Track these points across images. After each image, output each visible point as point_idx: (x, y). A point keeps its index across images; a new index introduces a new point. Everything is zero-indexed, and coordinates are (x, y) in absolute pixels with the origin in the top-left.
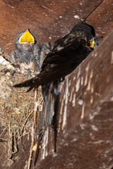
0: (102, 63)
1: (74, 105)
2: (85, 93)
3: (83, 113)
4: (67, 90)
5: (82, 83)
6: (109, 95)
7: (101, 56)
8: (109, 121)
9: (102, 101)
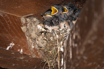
4: (70, 39)
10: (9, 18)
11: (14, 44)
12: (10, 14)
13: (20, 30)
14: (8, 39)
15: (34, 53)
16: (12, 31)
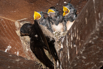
0: (81, 24)
1: (72, 48)
2: (76, 41)
3: (77, 51)
4: (67, 40)
5: (74, 36)
6: (88, 40)
7: (80, 21)
8: (91, 53)
9: (85, 44)
10: (5, 22)
11: (11, 47)
12: (6, 18)
13: (15, 34)
14: (5, 42)
15: (28, 55)
16: (8, 34)
